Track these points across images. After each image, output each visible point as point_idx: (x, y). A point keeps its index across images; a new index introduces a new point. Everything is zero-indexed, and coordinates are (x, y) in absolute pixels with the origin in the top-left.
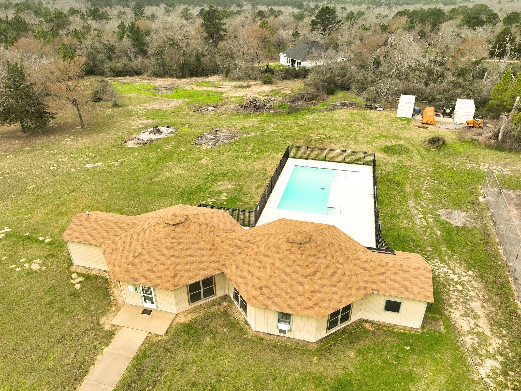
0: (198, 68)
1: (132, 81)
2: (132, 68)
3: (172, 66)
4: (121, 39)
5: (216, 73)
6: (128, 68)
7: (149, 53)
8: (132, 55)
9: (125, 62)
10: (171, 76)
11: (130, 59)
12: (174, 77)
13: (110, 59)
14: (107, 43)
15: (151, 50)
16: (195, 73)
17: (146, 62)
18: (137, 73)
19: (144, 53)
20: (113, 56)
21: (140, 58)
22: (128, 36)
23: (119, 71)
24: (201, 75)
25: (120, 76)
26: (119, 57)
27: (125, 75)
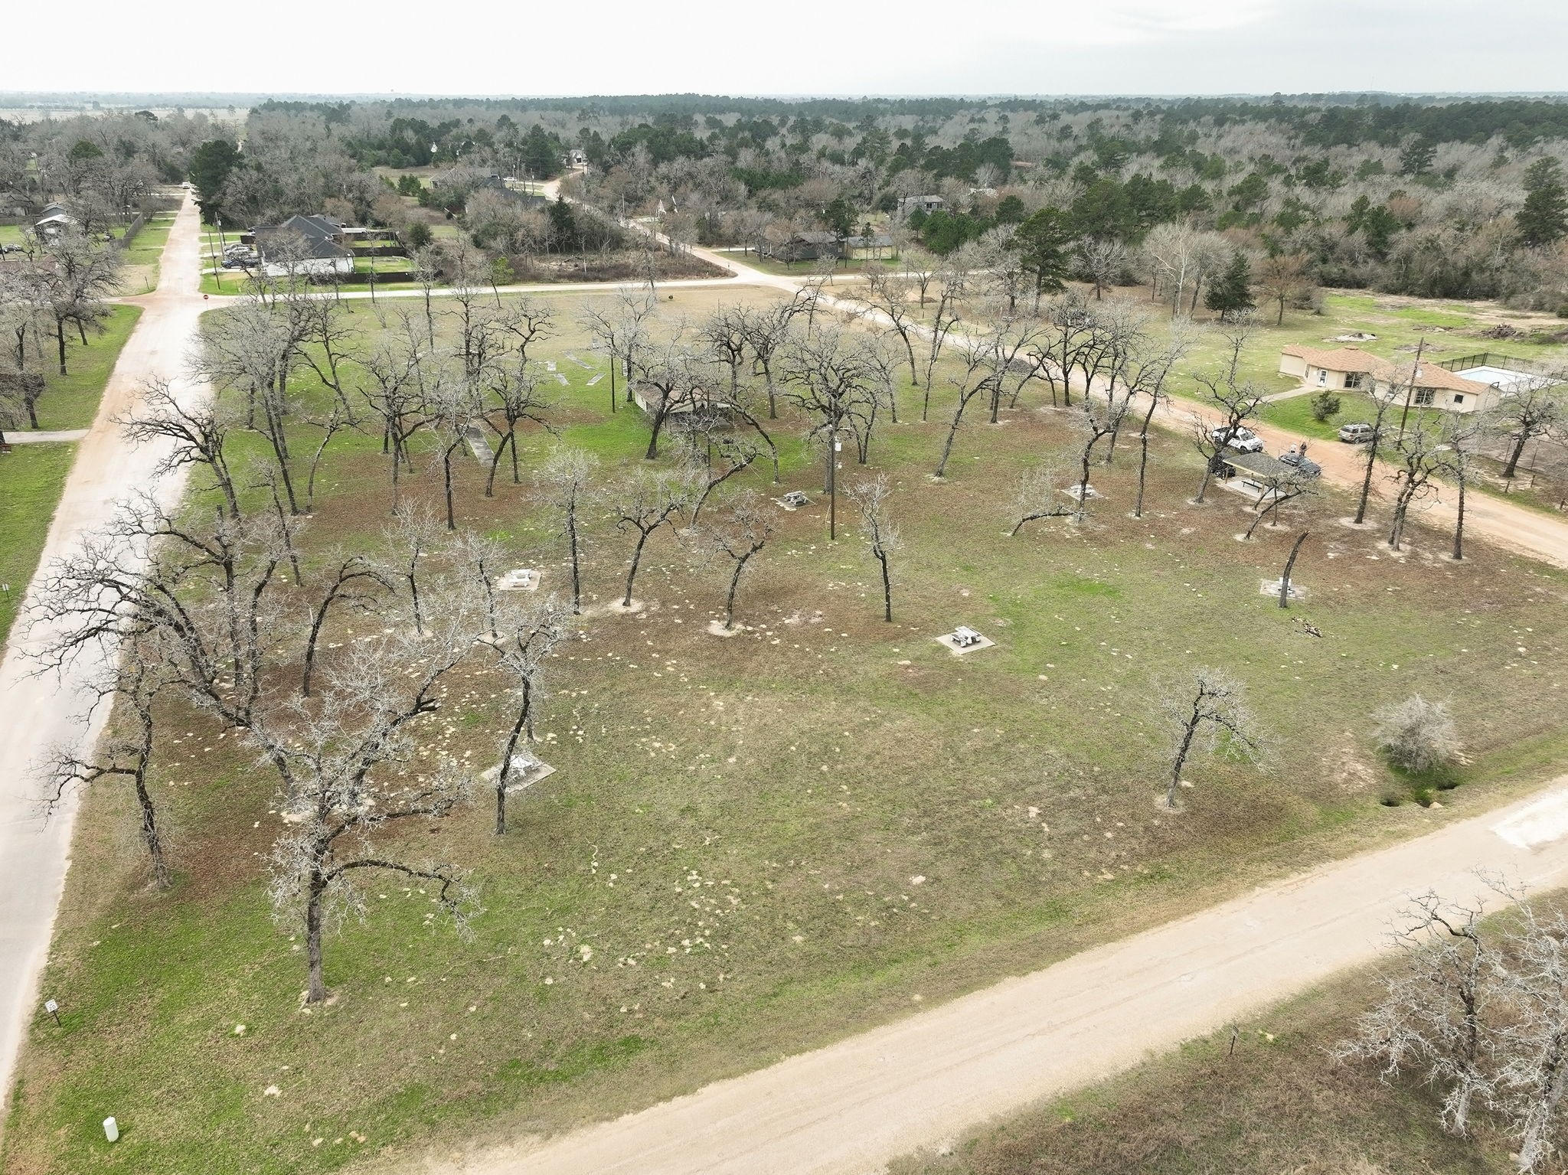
0: (1460, 286)
1: (1346, 294)
2: (1353, 276)
3: (1418, 279)
4: (1351, 231)
5: (1493, 297)
6: (1348, 276)
7: (1389, 257)
8: (1360, 259)
9: (1346, 267)
10: (1411, 294)
11: (1355, 264)
12: (1415, 295)
13: (1324, 261)
14: (1327, 237)
15: (1393, 254)
16: (1454, 293)
17: (1379, 270)
18: (1359, 284)
19: (1381, 256)
20: (1330, 256)
21: (1372, 263)
22: (1366, 227)
23: (1332, 280)
24: (1464, 297)
25: (1331, 286)
26: (1339, 260)
27: (1340, 286)
